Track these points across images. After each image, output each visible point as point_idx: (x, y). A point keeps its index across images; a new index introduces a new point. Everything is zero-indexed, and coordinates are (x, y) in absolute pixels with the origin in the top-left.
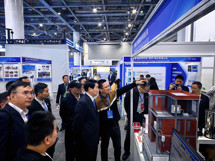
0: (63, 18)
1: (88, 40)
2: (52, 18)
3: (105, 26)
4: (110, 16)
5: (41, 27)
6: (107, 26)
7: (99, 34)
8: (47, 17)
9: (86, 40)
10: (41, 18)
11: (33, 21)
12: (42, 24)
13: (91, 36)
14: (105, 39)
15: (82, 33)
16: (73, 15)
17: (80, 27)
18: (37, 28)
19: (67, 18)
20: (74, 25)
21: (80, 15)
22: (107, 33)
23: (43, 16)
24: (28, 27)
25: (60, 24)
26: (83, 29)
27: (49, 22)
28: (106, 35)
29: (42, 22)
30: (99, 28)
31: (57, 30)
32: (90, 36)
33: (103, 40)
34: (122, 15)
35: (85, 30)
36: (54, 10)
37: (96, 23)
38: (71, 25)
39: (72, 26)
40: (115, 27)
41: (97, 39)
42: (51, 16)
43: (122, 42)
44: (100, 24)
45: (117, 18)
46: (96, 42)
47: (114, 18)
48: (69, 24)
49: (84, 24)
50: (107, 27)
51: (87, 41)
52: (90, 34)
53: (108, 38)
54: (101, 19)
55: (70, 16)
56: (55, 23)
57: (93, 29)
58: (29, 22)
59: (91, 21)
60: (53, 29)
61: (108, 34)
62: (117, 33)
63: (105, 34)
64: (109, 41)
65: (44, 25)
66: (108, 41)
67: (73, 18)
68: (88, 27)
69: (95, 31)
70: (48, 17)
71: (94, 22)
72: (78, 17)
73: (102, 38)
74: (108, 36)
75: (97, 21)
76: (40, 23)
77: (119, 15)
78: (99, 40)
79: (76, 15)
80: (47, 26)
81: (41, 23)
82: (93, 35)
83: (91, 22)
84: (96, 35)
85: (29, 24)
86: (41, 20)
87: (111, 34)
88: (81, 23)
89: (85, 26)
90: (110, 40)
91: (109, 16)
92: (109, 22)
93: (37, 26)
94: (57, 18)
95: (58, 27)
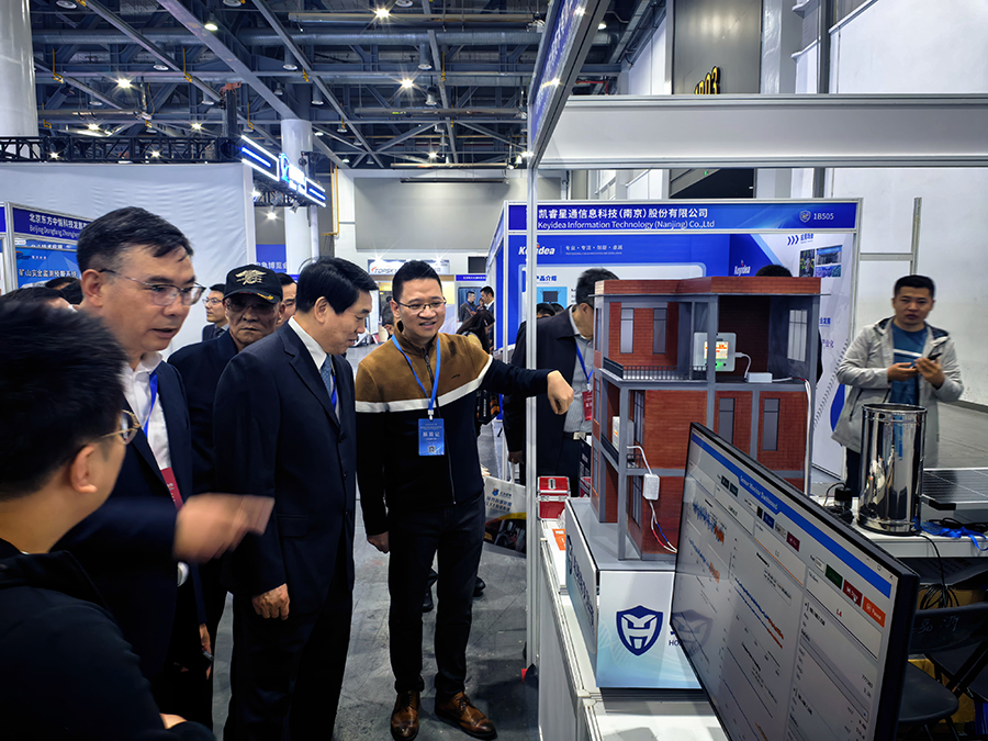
0: (229, 48)
1: (352, 158)
2: (178, 48)
3: (434, 90)
4: (455, 43)
5: (123, 94)
6: (443, 91)
7: (405, 128)
8: (153, 42)
9: (342, 157)
10: (122, 46)
11: (86, 62)
12: (127, 77)
13: (366, 140)
14: (433, 155)
15: (325, 125)
16: (280, 36)
17: (315, 95)
18: (106, 98)
19: (251, 52)
20: (283, 86)
21: (314, 36)
22: (442, 126)
23: (136, 40)
24: (62, 91)
25: (217, 77)
26: (327, 104)
27: (161, 68)
28: (435, 133)
29: (130, 69)
30: (404, 104)
31: (200, 109)
32: (361, 139)
33: (425, 157)
34: (509, 42)
35: (337, 107)
36: (185, 10)
37: (387, 75)
38: (271, 84)
39: (273, 91)
40: (479, 99)
41: (395, 154)
42: (173, 38)
43: (511, 167)
44: (407, 84)
45: (487, 54)
46: (394, 168)
47: (472, 54)
48: (260, 77)
49: (332, 80)
50: (444, 98)
51: (350, 165)
52: (364, 129)
53: (448, 148)
54: (412, 57)
55: (263, 39)
56: (194, 74)
57: (376, 104)
58: (62, 65)
59: (367, 68)
60: (186, 105)
61: (447, 132)
62: (490, 127)
63: (431, 131)
64: (452, 165)
65: (138, 84)
66: (448, 163)
67: (277, 52)
68: (351, 96)
69: (383, 115)
70: (158, 46)
71: (379, 70)
72: (301, 47)
73: (417, 148)
74: (447, 140)
75: (393, 67)
76: (118, 73)
77: (496, 42)
78: (407, 158)
79: (294, 37)
80: (154, 89)
81: (124, 70)
82: (376, 133)
83: (365, 70)
84: (392, 134)
85: (65, 78)
86: (124, 59)
87: (459, 130)
88: (319, 77)
89: (338, 90)
90: (456, 159)
91: (448, 42)
92: (448, 73)
93: (106, 88)
94: (200, 47)
95: (206, 91)
